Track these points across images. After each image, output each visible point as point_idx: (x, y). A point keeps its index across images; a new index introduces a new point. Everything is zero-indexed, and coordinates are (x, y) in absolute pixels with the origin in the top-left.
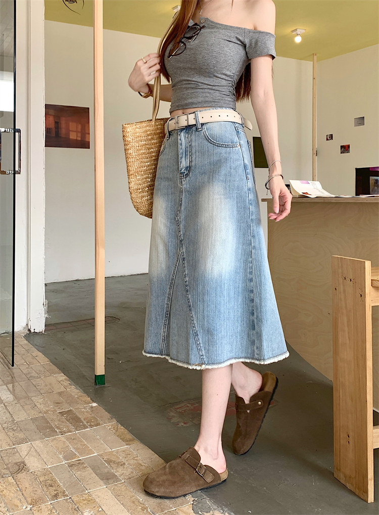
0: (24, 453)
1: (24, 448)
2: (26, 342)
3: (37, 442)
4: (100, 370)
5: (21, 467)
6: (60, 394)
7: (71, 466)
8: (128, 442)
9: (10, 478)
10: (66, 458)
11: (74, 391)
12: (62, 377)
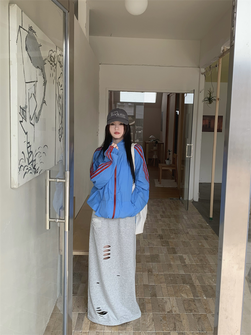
0: (188, 231)
1: (189, 230)
2: (192, 204)
3: (192, 229)
4: (211, 216)
5: (188, 233)
6: (199, 220)
7: (199, 235)
8: (213, 234)
9: (185, 235)
10: (198, 234)
11: (203, 220)
12: (201, 216)
